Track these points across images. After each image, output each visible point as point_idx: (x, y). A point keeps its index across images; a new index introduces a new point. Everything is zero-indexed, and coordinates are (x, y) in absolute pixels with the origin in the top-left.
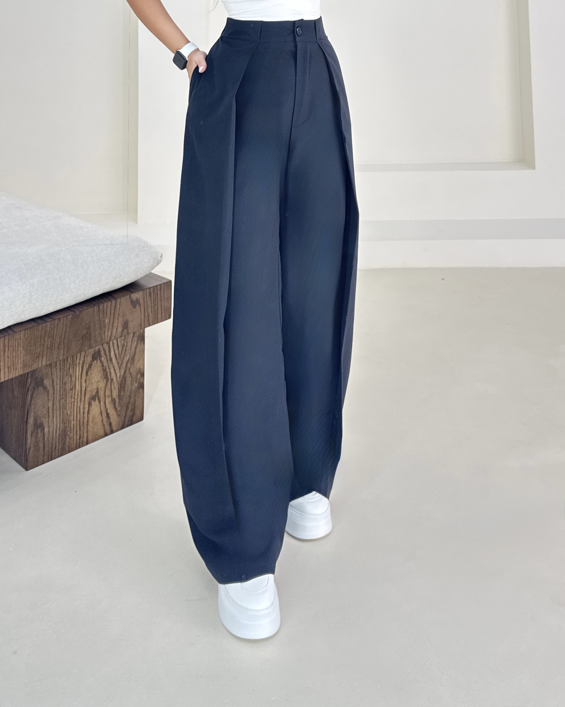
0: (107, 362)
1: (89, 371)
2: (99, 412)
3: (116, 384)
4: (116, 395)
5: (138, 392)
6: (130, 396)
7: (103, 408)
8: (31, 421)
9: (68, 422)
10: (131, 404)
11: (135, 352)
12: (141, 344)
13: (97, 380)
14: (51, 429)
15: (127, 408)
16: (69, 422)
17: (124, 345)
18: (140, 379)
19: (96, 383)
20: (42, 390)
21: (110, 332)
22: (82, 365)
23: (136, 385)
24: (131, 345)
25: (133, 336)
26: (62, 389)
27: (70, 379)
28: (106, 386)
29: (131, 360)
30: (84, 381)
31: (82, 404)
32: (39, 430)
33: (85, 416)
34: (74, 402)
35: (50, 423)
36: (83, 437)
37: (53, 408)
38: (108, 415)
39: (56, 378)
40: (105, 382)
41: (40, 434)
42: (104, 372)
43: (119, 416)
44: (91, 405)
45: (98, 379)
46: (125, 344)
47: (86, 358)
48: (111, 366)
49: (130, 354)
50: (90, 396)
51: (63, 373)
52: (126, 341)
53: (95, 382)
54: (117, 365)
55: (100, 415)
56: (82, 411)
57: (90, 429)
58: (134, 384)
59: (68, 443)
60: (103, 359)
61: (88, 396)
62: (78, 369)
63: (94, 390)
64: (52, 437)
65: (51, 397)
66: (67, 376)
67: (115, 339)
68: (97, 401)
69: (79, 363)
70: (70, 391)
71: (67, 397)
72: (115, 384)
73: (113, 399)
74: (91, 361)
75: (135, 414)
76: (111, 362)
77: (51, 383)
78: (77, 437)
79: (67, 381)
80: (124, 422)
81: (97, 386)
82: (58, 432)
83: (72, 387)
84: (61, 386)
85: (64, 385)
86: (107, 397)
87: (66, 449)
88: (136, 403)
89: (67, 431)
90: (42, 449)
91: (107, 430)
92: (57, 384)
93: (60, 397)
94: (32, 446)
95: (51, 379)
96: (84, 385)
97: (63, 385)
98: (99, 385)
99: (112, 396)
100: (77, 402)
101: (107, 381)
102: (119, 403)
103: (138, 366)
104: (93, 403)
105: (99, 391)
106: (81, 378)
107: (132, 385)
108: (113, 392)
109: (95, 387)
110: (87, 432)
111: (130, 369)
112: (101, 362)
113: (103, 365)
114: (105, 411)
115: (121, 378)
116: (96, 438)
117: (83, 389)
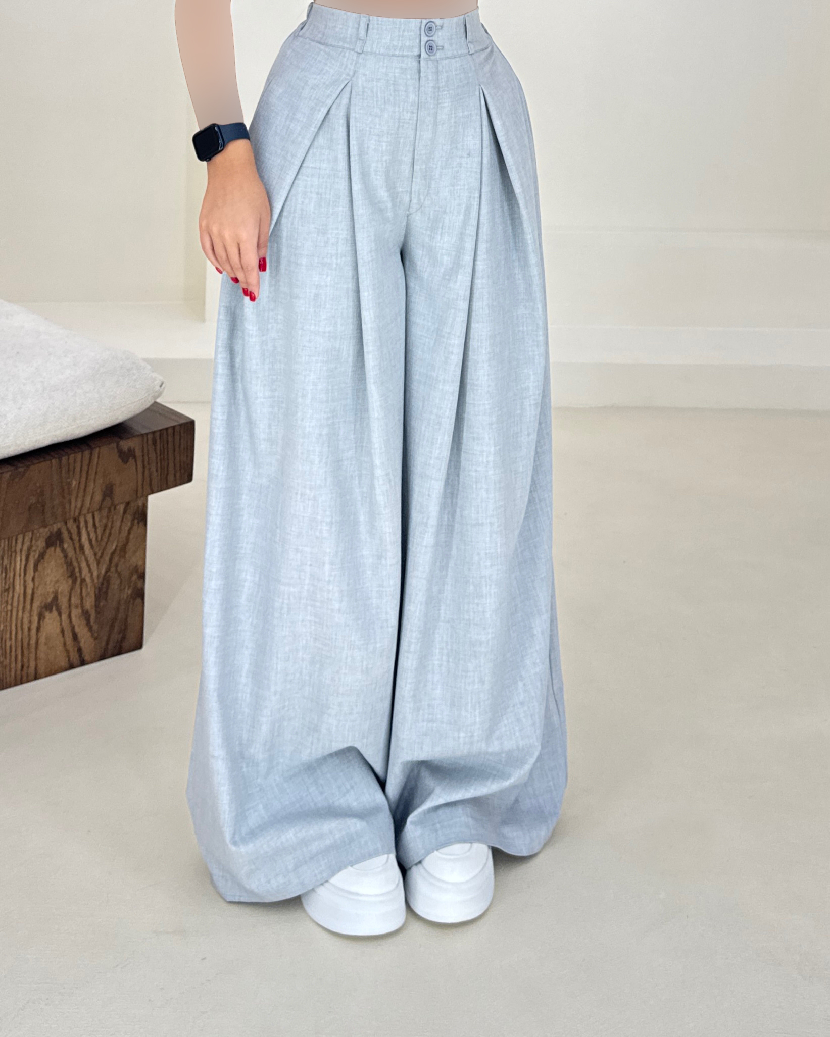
0: (73, 552)
1: (39, 564)
2: (58, 630)
3: (91, 588)
4: (91, 607)
5: (134, 604)
6: (118, 609)
7: (66, 624)
10: (118, 622)
11: (128, 538)
12: (138, 527)
13: (54, 579)
15: (112, 627)
17: (106, 526)
18: (136, 583)
19: (52, 584)
21: (80, 500)
22: (27, 552)
23: (129, 592)
24: (120, 528)
25: (125, 512)
27: (4, 574)
28: (72, 589)
29: (121, 550)
30: (31, 579)
31: (27, 615)
33: (31, 635)
34: (11, 611)
36: (28, 667)
38: (75, 636)
40: (70, 582)
42: (68, 566)
43: (96, 638)
44: (44, 618)
45: (57, 577)
46: (109, 524)
47: (34, 542)
48: (81, 557)
49: (118, 541)
50: (41, 603)
52: (110, 520)
53: (51, 582)
54: (93, 558)
55: (61, 635)
56: (26, 627)
57: (42, 655)
58: (124, 589)
60: (66, 546)
61: (37, 604)
62: (18, 559)
63: (48, 595)
67: (88, 513)
68: (55, 613)
69: (21, 550)
72: (89, 586)
73: (85, 611)
74: (43, 548)
76: (82, 552)
78: (18, 665)
80: (106, 649)
81: (55, 588)
83: (7, 587)
86: (73, 608)
88: (129, 621)
91: (73, 659)
96: (30, 584)
98: (58, 587)
99: (82, 606)
100: (18, 612)
101: (74, 582)
102: (96, 618)
103: (134, 561)
104: (47, 614)
105: (59, 597)
106: (25, 574)
107: (121, 590)
108: (84, 600)
109: (51, 590)
110: (36, 659)
111: (117, 566)
112: (63, 550)
113: (66, 557)
114: (70, 629)
115: (101, 579)
116: (53, 672)
117: (29, 591)
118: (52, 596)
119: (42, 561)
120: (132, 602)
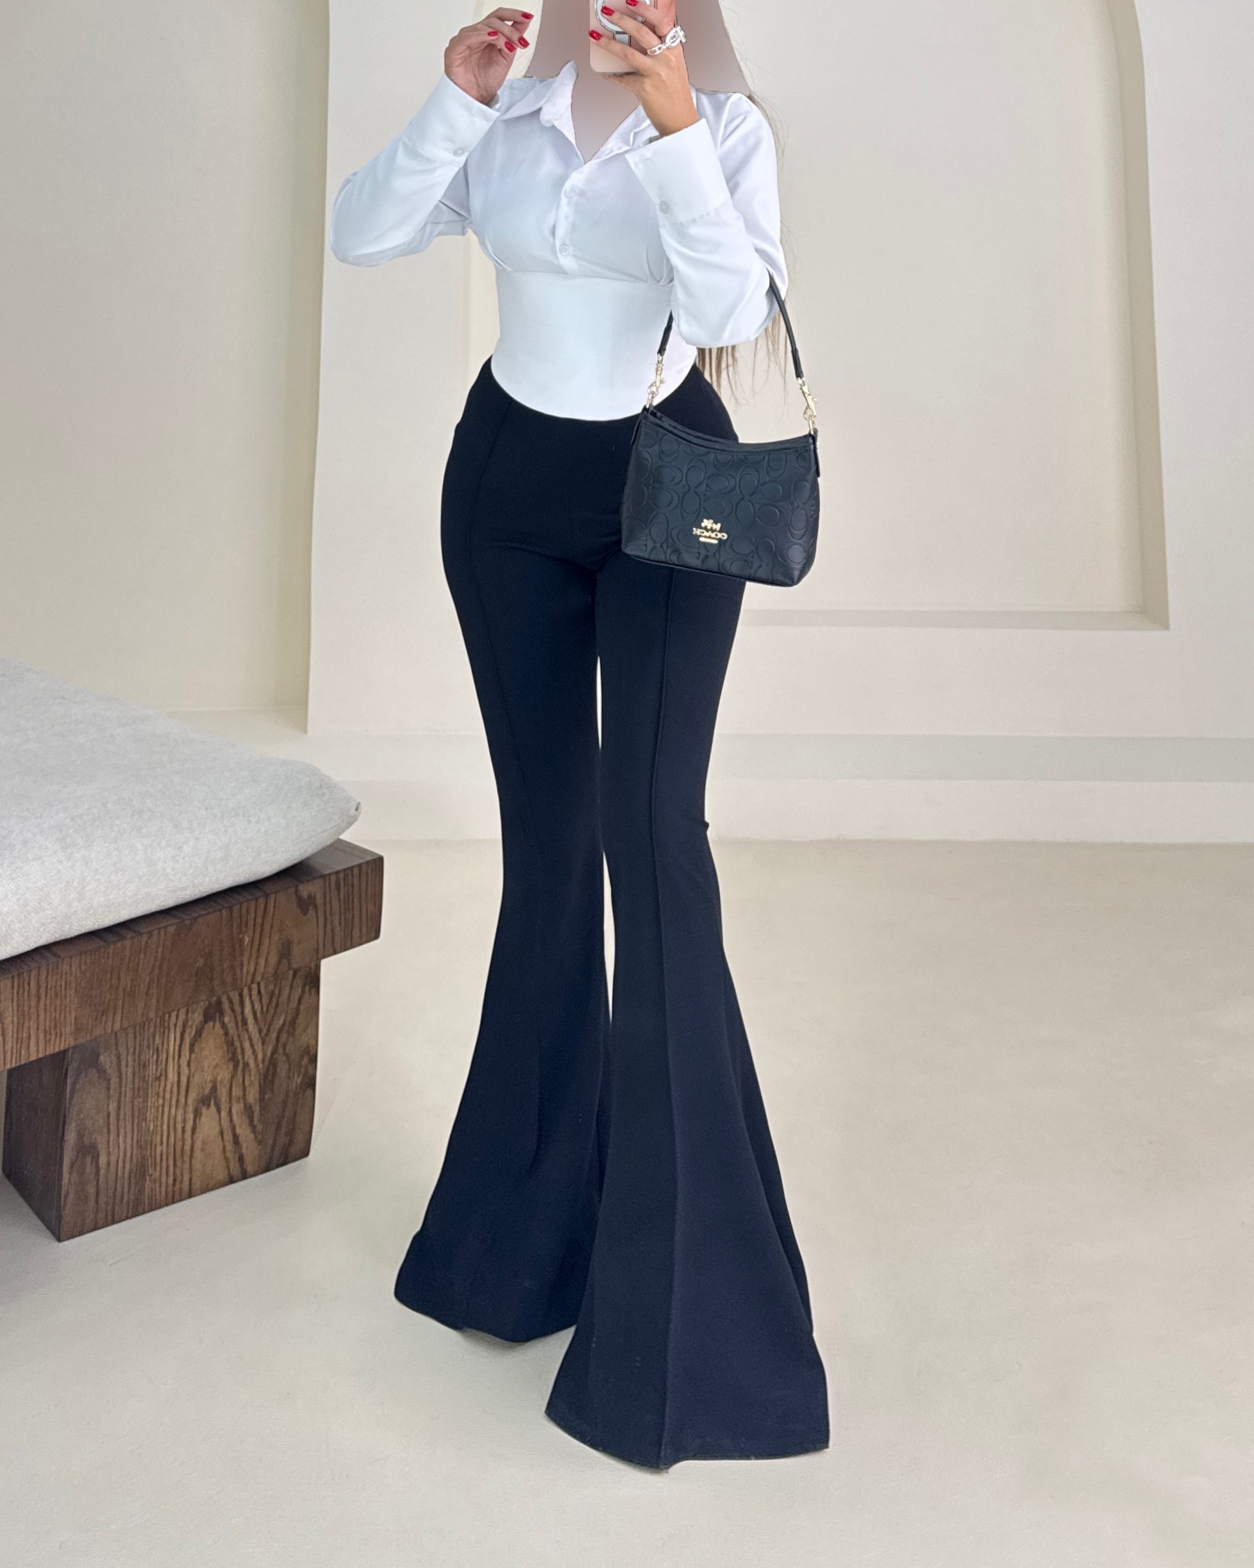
0: (235, 1028)
1: (196, 1043)
2: (217, 1130)
3: (255, 1076)
4: (255, 1100)
5: (303, 1095)
6: (285, 1102)
7: (225, 1123)
8: (71, 1138)
9: (149, 1146)
10: (285, 1120)
11: (297, 1010)
12: (310, 995)
13: (214, 1063)
14: (113, 1159)
15: (278, 1127)
16: (151, 1147)
17: (272, 994)
18: (306, 1068)
19: (210, 1070)
20: (97, 1075)
21: (252, 963)
22: (181, 1029)
23: (299, 1081)
24: (290, 995)
25: (294, 976)
26: (137, 1076)
27: (155, 1057)
28: (232, 1078)
29: (289, 1026)
30: (186, 1063)
31: (181, 1111)
32: (88, 1159)
33: (186, 1137)
34: (163, 1106)
35: (111, 1144)
36: (181, 1182)
37: (118, 1115)
38: (236, 1139)
39: (125, 1053)
40: (231, 1067)
41: (88, 1169)
42: (228, 1047)
43: (260, 1143)
44: (201, 1114)
45: (216, 1061)
46: (277, 992)
47: (190, 1014)
48: (244, 1035)
49: (287, 1013)
50: (198, 1095)
51: (140, 1043)
52: (278, 986)
53: (209, 1068)
54: (258, 1034)
55: (220, 1138)
56: (179, 1127)
57: (197, 1165)
58: (293, 1076)
59: (148, 1192)
60: (226, 1020)
61: (192, 1096)
62: (172, 1036)
63: (206, 1084)
64: (114, 1174)
65: (114, 1092)
66: (149, 1050)
68: (213, 1108)
69: (175, 1025)
70: (155, 1081)
71: (147, 1094)
72: (253, 1072)
73: (248, 1106)
74: (201, 1022)
75: (295, 1140)
76: (244, 1028)
77: (114, 1063)
78: (169, 1179)
79: (149, 1061)
80: (271, 1158)
81: (213, 1075)
82: (127, 1166)
83: (158, 1074)
84: (137, 1070)
85: (141, 1066)
86: (234, 1102)
87: (144, 1203)
88: (297, 1120)
89: (148, 1166)
90: (93, 1200)
91: (233, 1170)
92: (127, 1066)
93: (133, 1094)
94: (72, 1191)
95: (114, 1052)
96: (185, 1071)
97: (139, 1070)
98: (218, 1075)
99: (245, 1100)
100: (170, 1107)
101: (236, 1066)
102: (261, 1115)
103: (305, 1039)
104: (204, 1110)
105: (219, 1088)
106: (180, 1056)
107: (289, 1078)
108: (247, 1092)
109: (209, 1079)
110: (191, 1171)
111: (285, 1046)
112: (223, 1025)
113: (226, 1034)
114: (230, 1130)
115: (266, 1063)
116: (210, 1186)
117: (184, 1079)
118: (210, 1085)
119: (199, 1039)
120: (301, 1094)
